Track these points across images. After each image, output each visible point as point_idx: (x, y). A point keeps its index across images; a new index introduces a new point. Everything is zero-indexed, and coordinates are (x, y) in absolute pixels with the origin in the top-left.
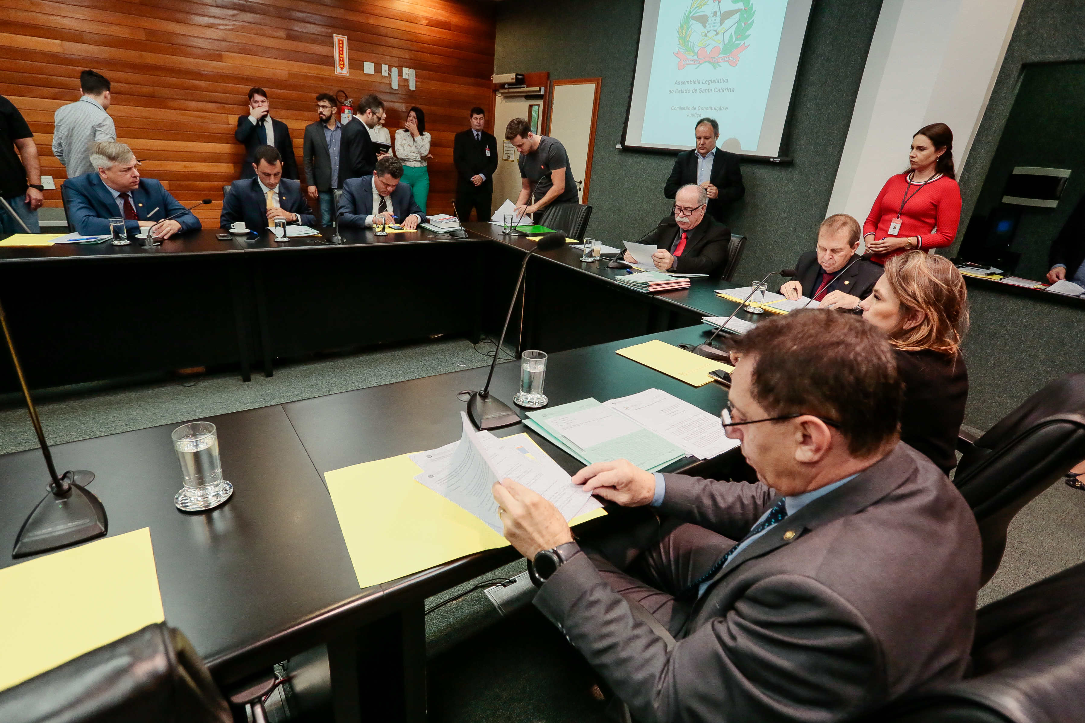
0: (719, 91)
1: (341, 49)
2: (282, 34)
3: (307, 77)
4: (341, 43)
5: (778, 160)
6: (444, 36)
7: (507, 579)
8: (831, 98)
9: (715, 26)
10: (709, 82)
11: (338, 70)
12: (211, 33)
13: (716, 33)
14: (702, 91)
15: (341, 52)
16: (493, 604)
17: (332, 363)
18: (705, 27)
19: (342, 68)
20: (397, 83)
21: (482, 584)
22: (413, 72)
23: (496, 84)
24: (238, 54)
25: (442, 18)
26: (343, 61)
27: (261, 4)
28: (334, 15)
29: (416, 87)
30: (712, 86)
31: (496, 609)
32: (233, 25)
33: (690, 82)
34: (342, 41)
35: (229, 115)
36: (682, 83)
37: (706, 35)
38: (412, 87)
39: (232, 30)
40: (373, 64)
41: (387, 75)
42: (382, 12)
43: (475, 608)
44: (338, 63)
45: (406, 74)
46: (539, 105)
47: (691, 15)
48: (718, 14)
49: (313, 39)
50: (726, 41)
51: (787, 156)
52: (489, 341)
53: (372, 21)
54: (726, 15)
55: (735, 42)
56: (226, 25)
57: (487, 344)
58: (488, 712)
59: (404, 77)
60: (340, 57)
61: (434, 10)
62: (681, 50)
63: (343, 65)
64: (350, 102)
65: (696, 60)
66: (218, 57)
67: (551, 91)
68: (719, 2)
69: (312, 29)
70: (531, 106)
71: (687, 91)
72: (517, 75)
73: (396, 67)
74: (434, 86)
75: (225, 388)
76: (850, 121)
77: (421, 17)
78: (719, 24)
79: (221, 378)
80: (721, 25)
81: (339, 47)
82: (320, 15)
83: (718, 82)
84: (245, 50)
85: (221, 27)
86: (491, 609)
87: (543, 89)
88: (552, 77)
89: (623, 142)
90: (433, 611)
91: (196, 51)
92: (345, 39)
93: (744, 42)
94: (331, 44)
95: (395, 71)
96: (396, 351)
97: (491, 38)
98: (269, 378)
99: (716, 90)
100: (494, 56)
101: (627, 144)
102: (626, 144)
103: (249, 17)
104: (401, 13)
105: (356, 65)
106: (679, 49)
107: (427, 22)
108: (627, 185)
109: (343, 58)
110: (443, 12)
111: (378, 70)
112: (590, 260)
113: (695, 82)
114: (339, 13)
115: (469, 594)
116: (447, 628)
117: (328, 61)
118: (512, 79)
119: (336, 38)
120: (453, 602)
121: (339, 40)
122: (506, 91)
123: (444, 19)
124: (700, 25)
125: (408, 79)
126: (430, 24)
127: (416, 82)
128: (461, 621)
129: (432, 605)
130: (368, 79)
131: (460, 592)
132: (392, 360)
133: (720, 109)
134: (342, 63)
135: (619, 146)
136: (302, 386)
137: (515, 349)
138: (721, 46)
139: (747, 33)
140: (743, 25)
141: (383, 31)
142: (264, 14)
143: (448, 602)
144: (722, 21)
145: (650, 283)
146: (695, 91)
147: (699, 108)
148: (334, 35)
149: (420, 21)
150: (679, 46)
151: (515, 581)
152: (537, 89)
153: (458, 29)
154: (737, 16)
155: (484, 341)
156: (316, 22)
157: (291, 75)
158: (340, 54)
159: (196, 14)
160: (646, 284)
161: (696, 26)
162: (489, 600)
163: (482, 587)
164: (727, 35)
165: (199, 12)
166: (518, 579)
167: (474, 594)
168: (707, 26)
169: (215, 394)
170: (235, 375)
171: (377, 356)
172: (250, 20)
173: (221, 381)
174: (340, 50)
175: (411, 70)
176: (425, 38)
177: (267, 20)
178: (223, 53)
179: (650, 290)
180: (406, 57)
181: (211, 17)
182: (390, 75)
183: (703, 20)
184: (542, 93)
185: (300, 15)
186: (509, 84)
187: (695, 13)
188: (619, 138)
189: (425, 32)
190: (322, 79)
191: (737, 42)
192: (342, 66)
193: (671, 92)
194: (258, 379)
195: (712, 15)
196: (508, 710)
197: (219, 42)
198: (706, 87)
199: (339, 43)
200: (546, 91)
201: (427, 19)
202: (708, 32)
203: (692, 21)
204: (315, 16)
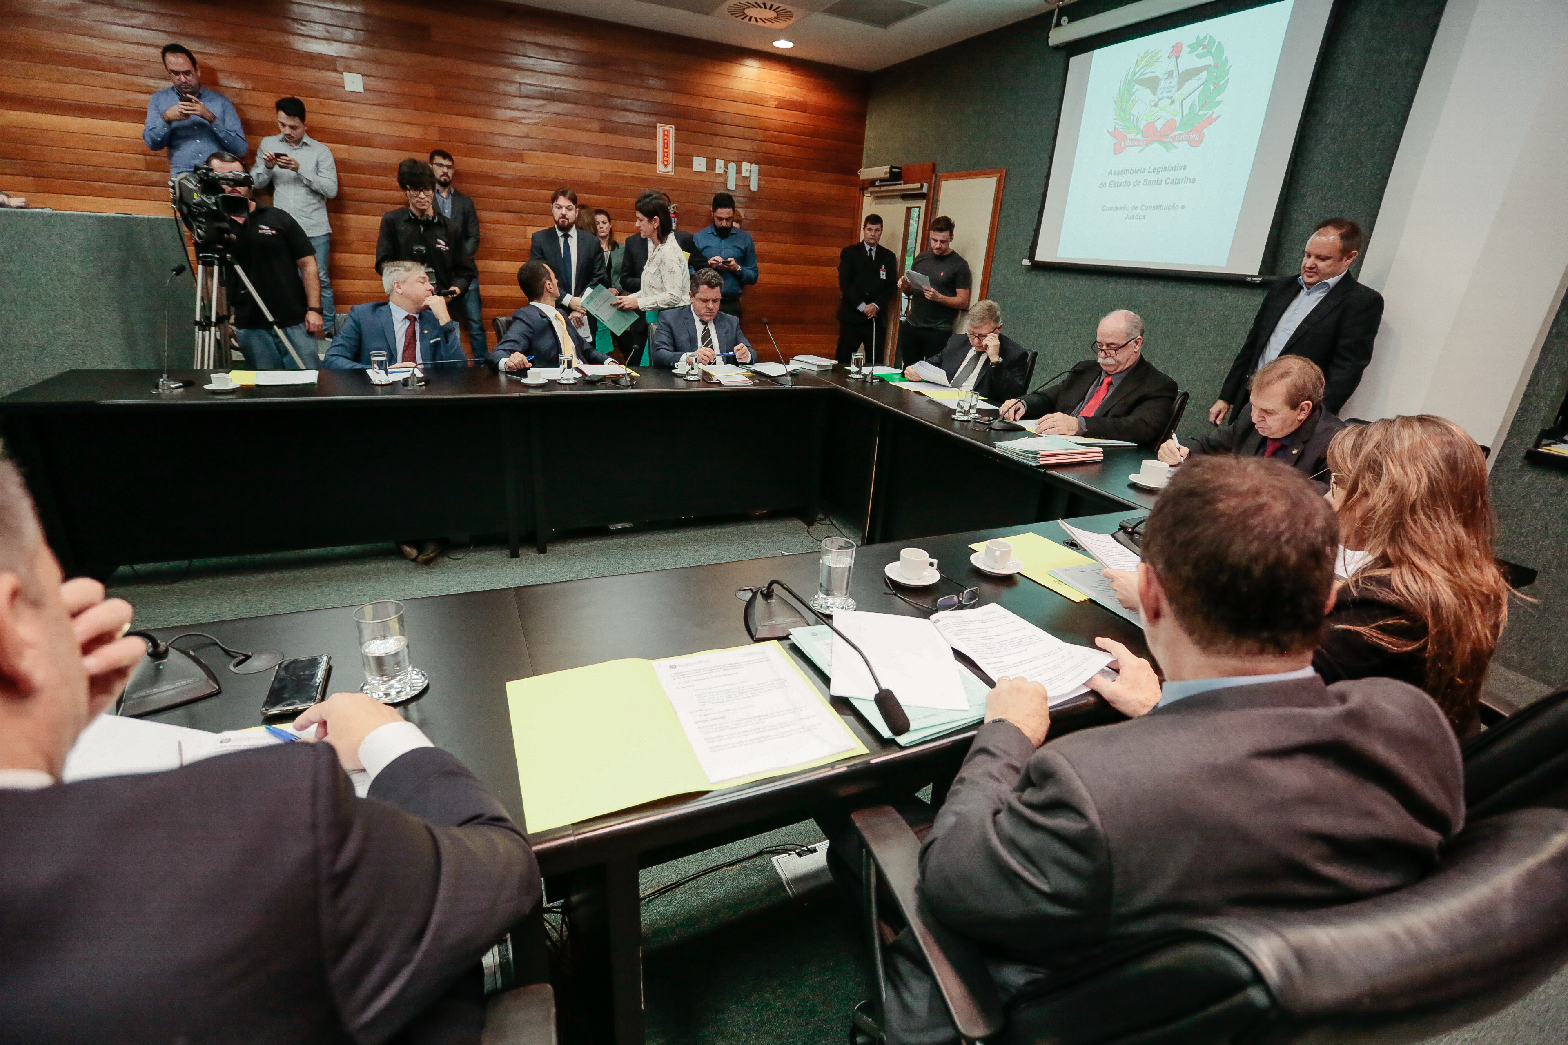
0: (1172, 183)
1: (666, 141)
2: (596, 126)
3: (623, 178)
4: (666, 133)
5: (1258, 280)
6: (802, 121)
7: (804, 847)
8: (1346, 186)
9: (1169, 92)
10: (1157, 171)
11: (661, 168)
12: (513, 129)
13: (1170, 101)
14: (1147, 183)
15: (666, 145)
16: (780, 878)
17: (621, 540)
18: (1154, 94)
19: (666, 166)
20: (734, 183)
21: (771, 849)
22: (755, 167)
23: (864, 181)
24: (543, 153)
25: (796, 98)
26: (668, 156)
27: (571, 90)
28: (660, 100)
29: (759, 187)
30: (1163, 176)
31: (784, 885)
32: (539, 117)
33: (1131, 171)
34: (668, 131)
35: (528, 227)
36: (1119, 173)
37: (1156, 105)
38: (754, 187)
39: (537, 124)
40: (705, 159)
41: (722, 172)
42: (719, 93)
43: (755, 879)
44: (661, 159)
45: (747, 170)
46: (919, 207)
47: (1135, 78)
48: (1175, 74)
49: (633, 131)
50: (1186, 112)
51: (1273, 273)
52: (829, 523)
53: (706, 105)
54: (1186, 76)
55: (1198, 112)
56: (531, 118)
57: (825, 526)
58: (752, 1024)
59: (743, 175)
60: (664, 152)
61: (786, 87)
62: (1118, 127)
63: (668, 161)
64: (673, 208)
65: (1141, 140)
66: (519, 157)
67: (937, 188)
68: (1177, 58)
69: (631, 118)
70: (909, 209)
71: (1126, 184)
72: (892, 167)
73: (734, 162)
74: (783, 185)
75: (488, 564)
76: (1375, 221)
77: (768, 96)
78: (1176, 88)
79: (485, 551)
80: (1178, 90)
81: (664, 139)
82: (641, 100)
83: (1172, 169)
84: (552, 148)
85: (524, 121)
86: (778, 884)
87: (925, 185)
88: (938, 168)
89: (1031, 257)
90: (700, 876)
91: (494, 151)
92: (671, 129)
93: (1211, 112)
94: (654, 137)
95: (732, 167)
96: (704, 529)
97: (860, 119)
98: (542, 555)
99: (1168, 181)
100: (863, 144)
101: (1038, 258)
102: (1036, 259)
103: (558, 107)
104: (744, 94)
105: (683, 160)
106: (1117, 126)
107: (776, 103)
108: (1037, 315)
109: (668, 153)
110: (798, 90)
111: (711, 166)
112: (966, 418)
113: (1137, 171)
114: (667, 97)
115: (751, 861)
116: (715, 901)
117: (650, 157)
118: (886, 173)
119: (661, 128)
120: (728, 868)
121: (664, 131)
122: (877, 189)
123: (798, 98)
124: (1148, 91)
125: (748, 178)
126: (780, 106)
127: (759, 180)
128: (735, 896)
129: (700, 869)
130: (698, 178)
131: (740, 856)
132: (697, 540)
133: (1174, 207)
134: (666, 159)
135: (1026, 262)
136: (579, 568)
137: (860, 534)
138: (1178, 119)
139: (1218, 99)
140: (1212, 87)
141: (720, 117)
142: (575, 103)
143: (722, 868)
144: (1181, 84)
145: (1042, 453)
146: (1137, 183)
147: (1143, 207)
148: (658, 124)
149: (767, 102)
150: (1116, 121)
151: (815, 851)
152: (918, 185)
153: (818, 111)
154: (1204, 75)
155: (821, 522)
156: (636, 109)
157: (605, 177)
158: (664, 147)
159: (501, 107)
160: (1036, 454)
161: (1143, 93)
162: (776, 872)
163: (769, 852)
164: (1187, 104)
165: (501, 104)
166: (819, 849)
167: (757, 861)
168: (1159, 92)
169: (475, 571)
170: (502, 549)
171: (679, 535)
172: (559, 111)
173: (485, 555)
174: (664, 143)
175: (753, 165)
176: (772, 124)
177: (578, 109)
178: (525, 152)
179: (1042, 463)
180: (747, 149)
181: (513, 109)
182: (726, 172)
183: (1152, 83)
184: (925, 190)
185: (619, 102)
186: (881, 180)
187: (1141, 75)
188: (1027, 252)
189: (773, 116)
190: (643, 181)
191: (1202, 112)
192: (666, 163)
193: (1102, 185)
194: (529, 555)
195: (1166, 76)
196: (779, 1027)
197: (521, 139)
198: (1153, 177)
199: (664, 135)
200: (929, 188)
201: (777, 99)
202: (1160, 100)
203: (1137, 86)
204: (636, 103)
